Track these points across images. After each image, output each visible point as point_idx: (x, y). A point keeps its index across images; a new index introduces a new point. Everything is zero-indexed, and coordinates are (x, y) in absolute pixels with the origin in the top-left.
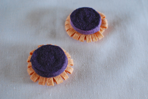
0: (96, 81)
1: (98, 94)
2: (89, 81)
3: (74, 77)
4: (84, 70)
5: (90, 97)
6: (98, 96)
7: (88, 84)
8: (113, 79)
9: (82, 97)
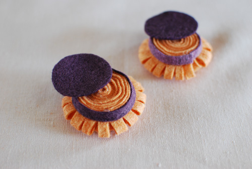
0: (196, 113)
1: (201, 133)
2: (183, 114)
3: (157, 108)
4: (174, 98)
5: (186, 138)
6: (200, 135)
7: (181, 118)
8: (225, 111)
9: (172, 138)
